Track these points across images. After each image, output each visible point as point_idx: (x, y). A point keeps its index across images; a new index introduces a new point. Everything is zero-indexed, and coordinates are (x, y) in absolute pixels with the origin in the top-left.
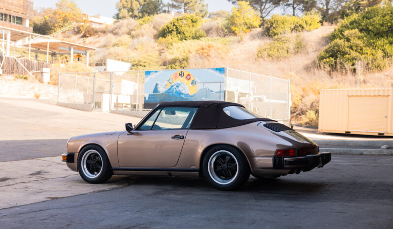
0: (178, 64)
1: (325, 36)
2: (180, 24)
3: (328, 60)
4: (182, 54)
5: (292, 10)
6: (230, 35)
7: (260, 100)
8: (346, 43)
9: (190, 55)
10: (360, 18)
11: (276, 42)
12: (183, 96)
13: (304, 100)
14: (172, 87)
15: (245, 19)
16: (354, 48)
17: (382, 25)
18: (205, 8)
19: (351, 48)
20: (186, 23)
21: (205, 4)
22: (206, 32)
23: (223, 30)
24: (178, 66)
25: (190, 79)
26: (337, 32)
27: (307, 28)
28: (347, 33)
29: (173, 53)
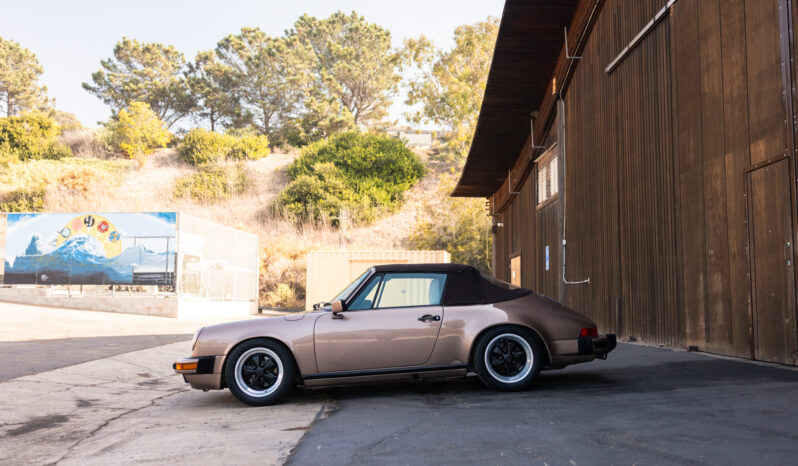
0: (24, 202)
1: (280, 169)
2: (19, 129)
3: (293, 206)
4: (31, 184)
5: (210, 124)
6: (118, 157)
7: (219, 267)
8: (319, 181)
9: (48, 188)
10: (333, 146)
11: (203, 173)
12: (93, 261)
13: (270, 268)
14: (69, 243)
15: (145, 131)
16: (332, 191)
17: (365, 159)
18: (49, 104)
19: (326, 189)
20: (30, 128)
21: (50, 98)
22: (72, 147)
23: (104, 147)
24: (24, 206)
25: (106, 230)
26: (299, 166)
27: (252, 154)
28: (318, 166)
29: (10, 182)
